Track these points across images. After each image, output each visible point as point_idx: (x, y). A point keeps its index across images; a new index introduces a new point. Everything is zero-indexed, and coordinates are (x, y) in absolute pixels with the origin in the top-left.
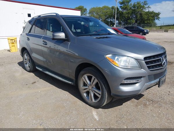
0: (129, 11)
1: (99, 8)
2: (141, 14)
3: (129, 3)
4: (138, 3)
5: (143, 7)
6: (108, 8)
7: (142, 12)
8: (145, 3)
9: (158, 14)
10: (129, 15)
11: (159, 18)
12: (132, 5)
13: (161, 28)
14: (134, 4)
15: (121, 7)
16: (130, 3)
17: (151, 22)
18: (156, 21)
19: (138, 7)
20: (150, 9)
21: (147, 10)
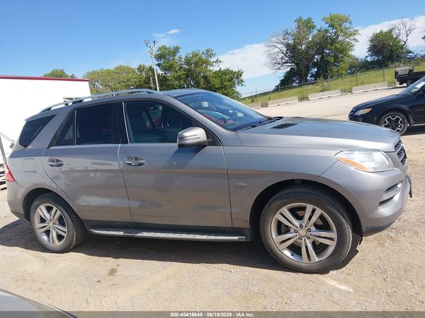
0: (180, 73)
1: (109, 72)
2: (205, 78)
3: (174, 56)
4: (195, 55)
5: (207, 63)
6: (129, 70)
7: (207, 74)
8: (209, 53)
9: (239, 74)
10: (182, 82)
11: (242, 81)
12: (183, 60)
13: (253, 101)
14: (186, 57)
15: (158, 65)
16: (178, 55)
17: (229, 90)
18: (238, 88)
19: (196, 64)
20: (220, 64)
21: (215, 68)
